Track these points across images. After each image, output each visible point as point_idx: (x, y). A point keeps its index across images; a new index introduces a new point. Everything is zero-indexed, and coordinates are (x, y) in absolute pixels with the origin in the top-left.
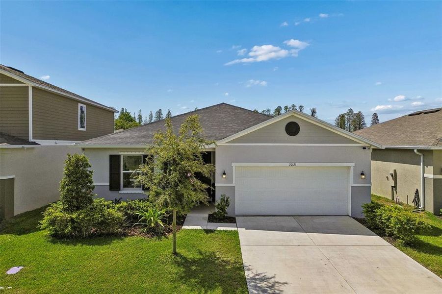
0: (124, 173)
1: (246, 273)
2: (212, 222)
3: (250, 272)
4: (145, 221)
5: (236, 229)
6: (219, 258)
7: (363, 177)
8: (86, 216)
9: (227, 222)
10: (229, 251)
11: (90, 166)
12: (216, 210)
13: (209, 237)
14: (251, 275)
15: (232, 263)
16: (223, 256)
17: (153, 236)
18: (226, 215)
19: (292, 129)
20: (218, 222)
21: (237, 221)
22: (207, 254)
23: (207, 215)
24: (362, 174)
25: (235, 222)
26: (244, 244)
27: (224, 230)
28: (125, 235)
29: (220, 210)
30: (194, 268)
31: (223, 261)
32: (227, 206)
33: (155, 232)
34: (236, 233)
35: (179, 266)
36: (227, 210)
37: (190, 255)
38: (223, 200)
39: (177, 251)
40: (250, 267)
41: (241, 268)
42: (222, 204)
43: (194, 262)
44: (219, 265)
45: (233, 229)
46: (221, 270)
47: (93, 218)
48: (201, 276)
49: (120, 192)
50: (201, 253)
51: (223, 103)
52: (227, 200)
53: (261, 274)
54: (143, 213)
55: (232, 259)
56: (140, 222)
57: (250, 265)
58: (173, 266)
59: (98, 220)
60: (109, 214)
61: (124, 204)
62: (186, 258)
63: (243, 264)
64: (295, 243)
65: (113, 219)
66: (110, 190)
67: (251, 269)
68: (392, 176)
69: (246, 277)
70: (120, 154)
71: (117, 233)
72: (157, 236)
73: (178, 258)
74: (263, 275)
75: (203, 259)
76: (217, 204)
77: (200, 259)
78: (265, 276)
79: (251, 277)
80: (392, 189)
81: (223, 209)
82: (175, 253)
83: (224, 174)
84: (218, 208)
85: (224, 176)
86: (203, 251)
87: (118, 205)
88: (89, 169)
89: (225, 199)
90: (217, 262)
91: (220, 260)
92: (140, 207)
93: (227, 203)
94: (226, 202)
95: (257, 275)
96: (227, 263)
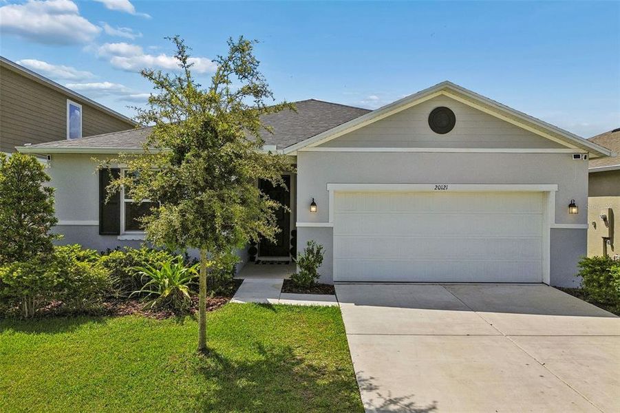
0: (126, 203)
1: (365, 397)
2: (290, 291)
3: (373, 394)
4: (155, 288)
5: (335, 304)
6: (302, 361)
7: (574, 210)
8: (27, 274)
9: (318, 293)
10: (322, 345)
11: (48, 179)
12: (299, 270)
13: (282, 319)
14: (378, 403)
15: (330, 372)
16: (310, 356)
17: (168, 316)
18: (316, 280)
19: (442, 120)
20: (302, 293)
21: (336, 291)
22: (276, 351)
23: (280, 281)
24: (572, 205)
25: (333, 293)
26: (354, 331)
27: (312, 306)
28: (112, 314)
29: (306, 269)
30: (242, 383)
31: (310, 366)
32: (318, 261)
33: (173, 307)
34: (337, 311)
35: (208, 378)
36: (318, 271)
37: (236, 355)
38: (310, 251)
39: (210, 344)
40: (374, 383)
41: (351, 384)
42: (307, 258)
43: (244, 369)
44: (301, 377)
45: (330, 304)
46: (306, 389)
47: (42, 279)
48: (258, 403)
49: (119, 238)
50: (261, 350)
51: (312, 100)
52: (318, 252)
53: (401, 399)
54: (152, 271)
55: (329, 362)
56: (144, 289)
57: (372, 378)
58: (194, 378)
59: (53, 282)
60: (78, 272)
61: (119, 255)
62: (226, 360)
63: (354, 375)
64: (459, 330)
65: (87, 281)
66: (100, 234)
67: (376, 388)
68: (605, 219)
69: (366, 406)
70: (119, 166)
71: (97, 311)
72: (177, 315)
73: (209, 360)
74: (406, 402)
75: (266, 362)
76: (298, 258)
77: (259, 363)
78: (411, 404)
79: (378, 406)
80: (605, 243)
81: (310, 269)
82: (204, 350)
83: (313, 204)
84: (301, 267)
85: (313, 209)
86: (266, 344)
87: (104, 258)
88: (45, 184)
89: (315, 252)
90: (296, 369)
91: (303, 365)
92: (148, 261)
93: (319, 259)
94: (316, 256)
95: (392, 402)
96: (321, 371)
